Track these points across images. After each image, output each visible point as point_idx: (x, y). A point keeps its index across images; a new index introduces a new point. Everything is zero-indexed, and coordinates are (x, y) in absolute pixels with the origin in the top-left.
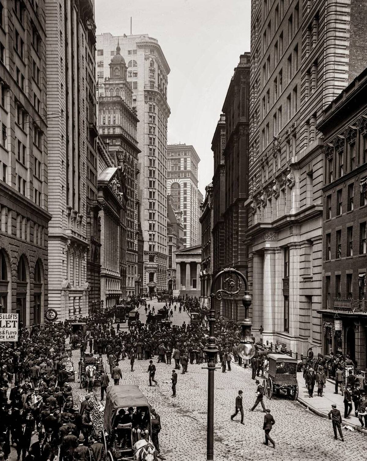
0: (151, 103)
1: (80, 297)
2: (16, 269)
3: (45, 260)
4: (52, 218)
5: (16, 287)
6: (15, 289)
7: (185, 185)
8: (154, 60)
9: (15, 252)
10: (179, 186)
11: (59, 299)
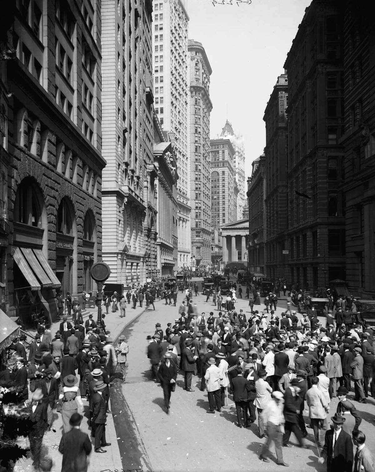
0: (196, 97)
1: (138, 264)
2: (56, 213)
3: (97, 213)
4: (106, 164)
5: (55, 239)
6: (54, 241)
7: (223, 172)
8: (199, 61)
9: (54, 189)
10: (218, 174)
11: (115, 263)
